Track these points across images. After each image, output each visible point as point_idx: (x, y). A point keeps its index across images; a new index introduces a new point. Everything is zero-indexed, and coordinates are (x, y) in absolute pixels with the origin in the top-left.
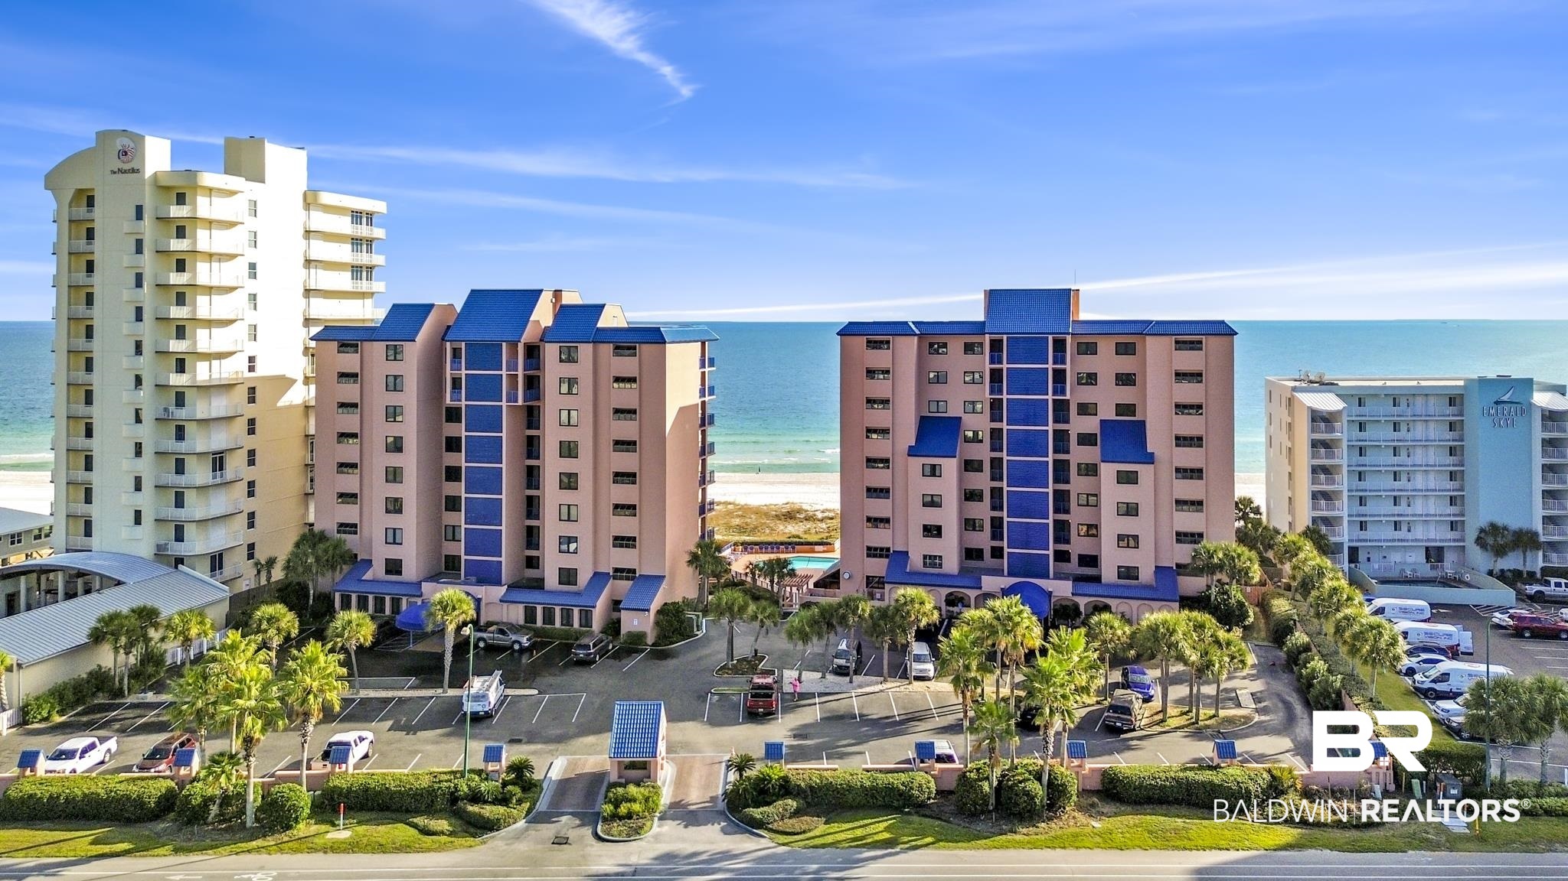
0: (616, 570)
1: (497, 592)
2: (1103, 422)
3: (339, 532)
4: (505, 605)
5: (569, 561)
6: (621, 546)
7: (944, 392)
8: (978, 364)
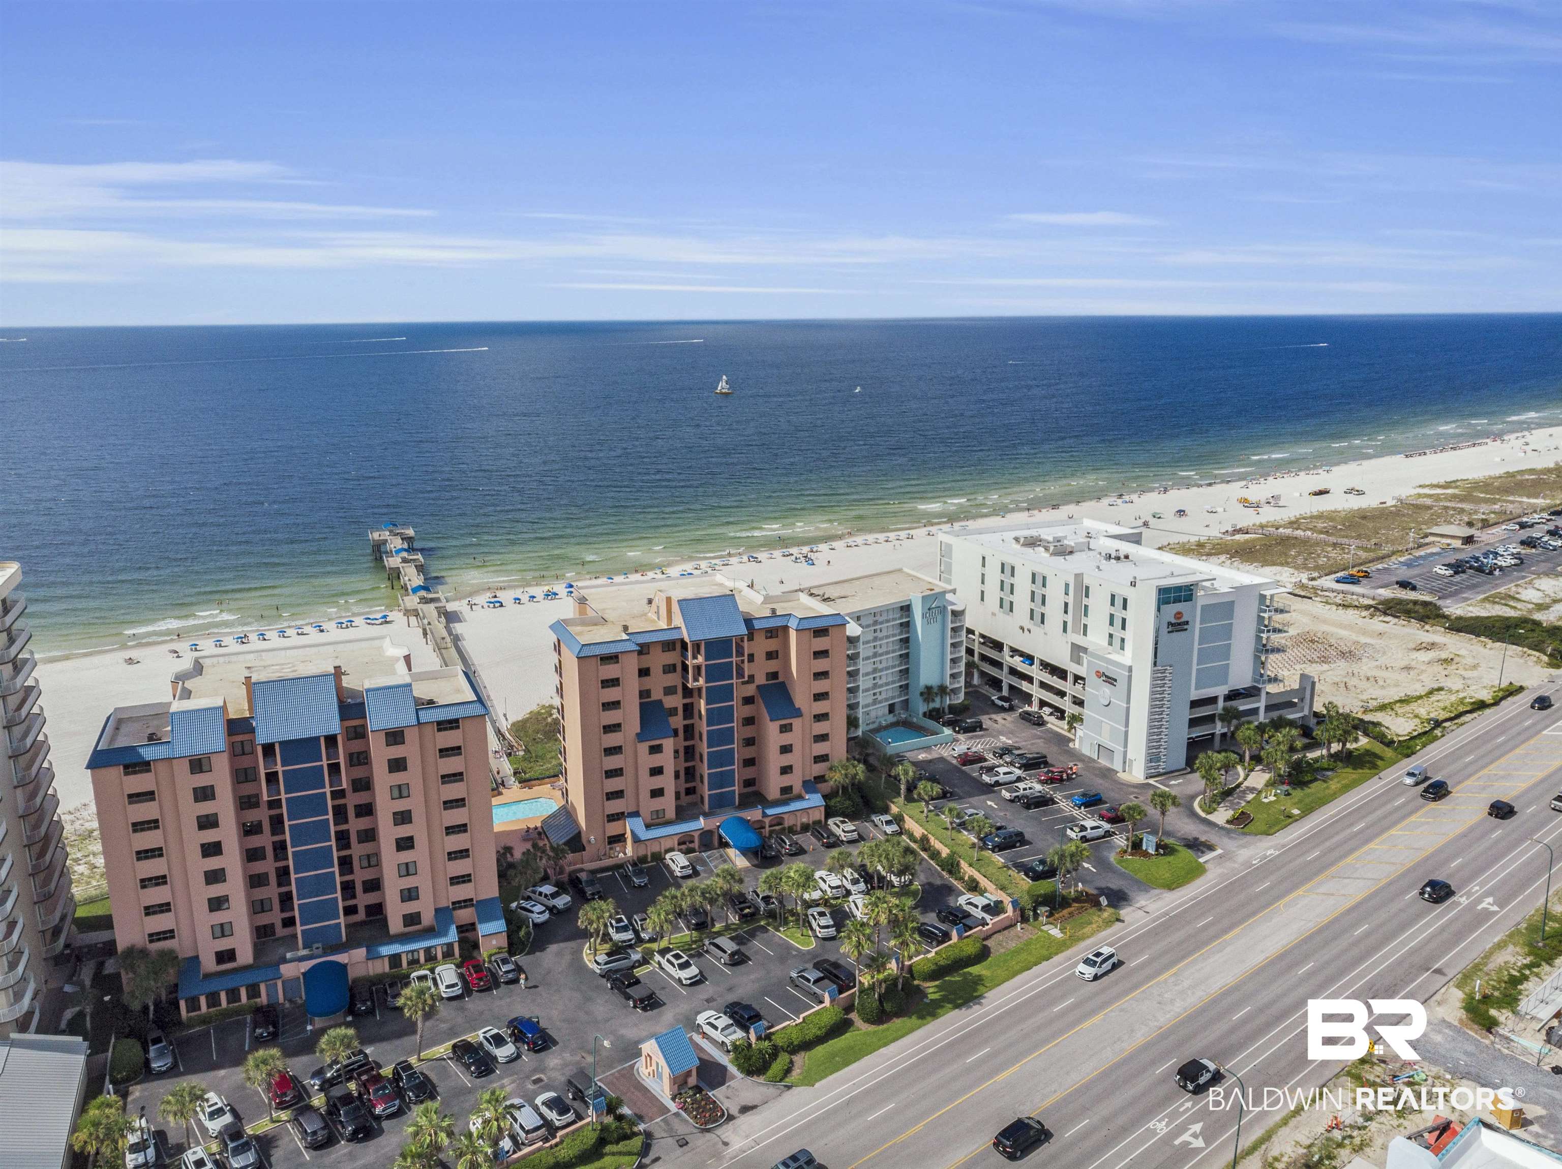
0: (453, 903)
1: (360, 953)
2: (759, 687)
3: (151, 941)
4: (370, 963)
5: (411, 907)
6: (458, 883)
7: (648, 682)
8: (672, 657)
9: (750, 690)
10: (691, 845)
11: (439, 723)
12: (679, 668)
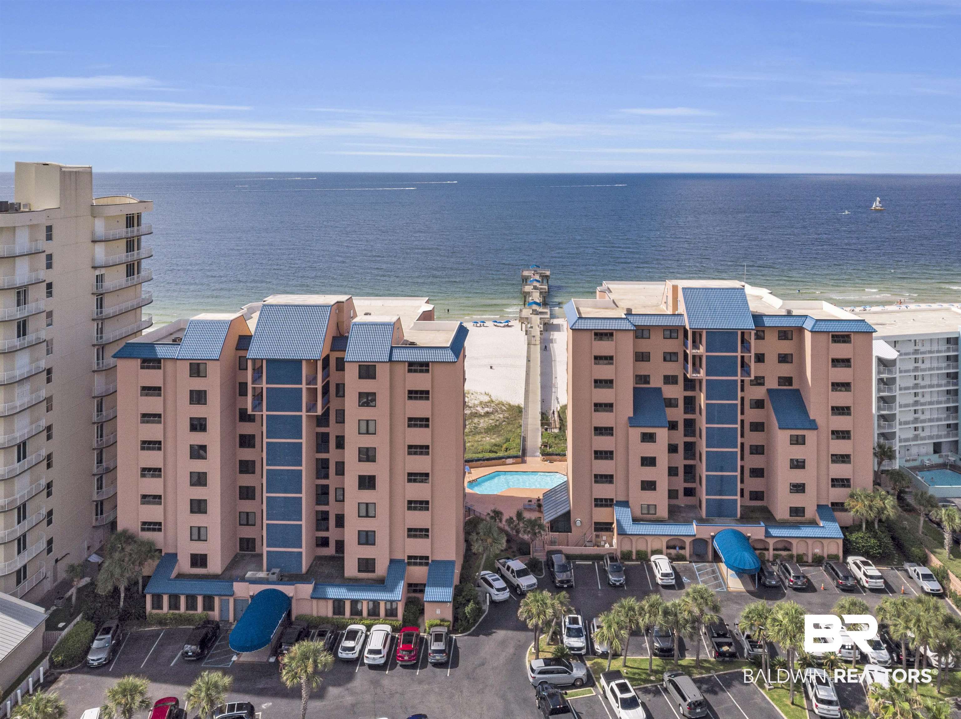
1: (306, 589)
2: (770, 391)
3: (142, 529)
4: (315, 602)
5: (367, 552)
6: (415, 536)
7: (644, 368)
8: (673, 346)
9: (759, 393)
10: (682, 552)
11: (411, 364)
12: (681, 357)
